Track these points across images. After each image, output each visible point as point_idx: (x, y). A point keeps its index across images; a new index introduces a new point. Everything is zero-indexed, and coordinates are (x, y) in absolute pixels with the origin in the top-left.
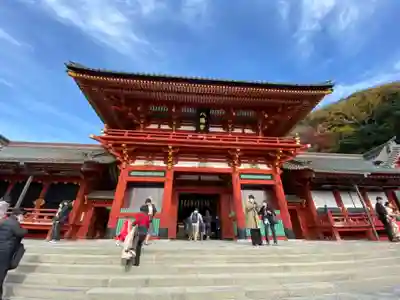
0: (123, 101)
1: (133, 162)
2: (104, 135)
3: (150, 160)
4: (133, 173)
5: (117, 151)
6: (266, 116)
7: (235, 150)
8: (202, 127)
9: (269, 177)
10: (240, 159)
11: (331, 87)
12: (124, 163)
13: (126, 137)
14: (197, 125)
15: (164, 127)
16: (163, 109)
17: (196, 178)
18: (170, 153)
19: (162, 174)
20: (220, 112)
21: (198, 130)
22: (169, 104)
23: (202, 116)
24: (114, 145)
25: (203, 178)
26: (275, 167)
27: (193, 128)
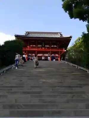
3: (32, 54)
10: (51, 53)
11: (71, 37)
18: (36, 53)
23: (43, 43)
26: (59, 55)
27: (41, 46)
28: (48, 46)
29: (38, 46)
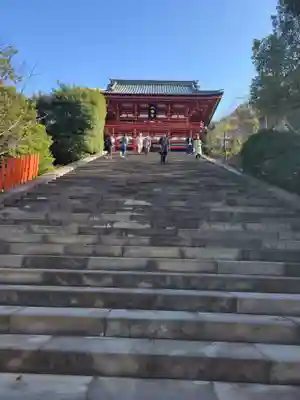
1: (118, 137)
8: (152, 115)
10: (171, 135)
11: (222, 94)
15: (130, 115)
16: (130, 105)
21: (150, 118)
23: (152, 109)
27: (147, 116)
28: (163, 116)
29: (141, 116)
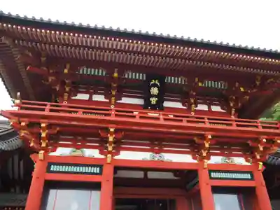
0: (43, 59)
1: (54, 150)
2: (16, 109)
3: (78, 148)
4: (53, 168)
5: (32, 133)
6: (242, 89)
7: (203, 137)
8: (154, 100)
9: (248, 176)
10: (210, 149)
12: (42, 152)
13: (46, 113)
14: (147, 97)
15: (99, 98)
16: (101, 72)
17: (140, 175)
18: (111, 139)
19: (97, 170)
20: (179, 80)
21: (148, 105)
22: (109, 66)
23: (155, 85)
24: (30, 125)
25: (151, 175)
26: (256, 162)
28: (179, 105)
29: (125, 100)
